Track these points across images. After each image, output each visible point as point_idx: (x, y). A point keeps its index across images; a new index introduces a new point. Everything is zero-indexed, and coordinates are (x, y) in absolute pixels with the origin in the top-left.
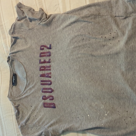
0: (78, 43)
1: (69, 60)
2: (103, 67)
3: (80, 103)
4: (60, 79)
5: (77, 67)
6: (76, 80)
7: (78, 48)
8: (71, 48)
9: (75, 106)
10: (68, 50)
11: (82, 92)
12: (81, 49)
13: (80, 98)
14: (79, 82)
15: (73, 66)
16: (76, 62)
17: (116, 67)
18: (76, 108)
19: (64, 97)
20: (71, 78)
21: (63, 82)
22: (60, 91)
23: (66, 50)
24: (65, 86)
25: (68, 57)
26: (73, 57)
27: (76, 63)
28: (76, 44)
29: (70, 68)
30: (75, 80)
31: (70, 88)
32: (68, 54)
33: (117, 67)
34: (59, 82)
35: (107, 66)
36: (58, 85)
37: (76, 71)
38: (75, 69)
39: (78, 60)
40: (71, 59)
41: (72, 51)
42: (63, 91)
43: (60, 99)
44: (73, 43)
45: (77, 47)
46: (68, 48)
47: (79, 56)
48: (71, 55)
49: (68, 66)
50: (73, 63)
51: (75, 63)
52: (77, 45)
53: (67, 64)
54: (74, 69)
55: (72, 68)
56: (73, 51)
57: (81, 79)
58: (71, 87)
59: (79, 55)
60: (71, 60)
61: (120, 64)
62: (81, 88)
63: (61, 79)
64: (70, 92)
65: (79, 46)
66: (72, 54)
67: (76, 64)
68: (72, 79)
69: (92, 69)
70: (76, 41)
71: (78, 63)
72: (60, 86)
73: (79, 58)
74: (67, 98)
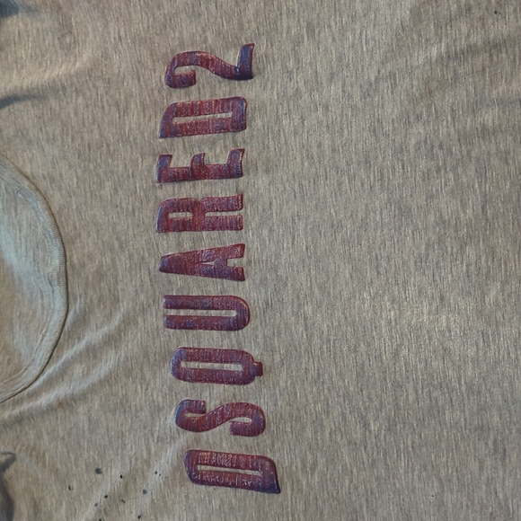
0: (482, 19)
1: (400, 150)
3: (481, 468)
4: (317, 291)
5: (464, 206)
6: (451, 297)
7: (479, 61)
8: (421, 61)
9: (436, 484)
10: (392, 75)
11: (496, 390)
12: (508, 68)
13: (482, 429)
14: (480, 313)
15: (431, 197)
16: (460, 170)
18: (441, 504)
19: (349, 417)
20: (406, 283)
21: (339, 314)
22: (313, 373)
23: (377, 79)
24: (353, 341)
25: (388, 128)
26: (436, 132)
27: (457, 176)
28: (464, 29)
29: (404, 212)
30: (442, 299)
31: (396, 354)
32: (391, 111)
34: (309, 309)
36: (301, 329)
37: (456, 231)
38: (442, 221)
39: (473, 154)
40: (418, 144)
41: (427, 83)
42: (341, 376)
43: (316, 432)
44: (437, 26)
45: (472, 50)
46: (389, 67)
47: (490, 124)
48: (418, 118)
49: (385, 196)
50: (427, 177)
51: (451, 175)
52: (472, 40)
53: (378, 185)
54: (432, 218)
55: (415, 211)
56: (434, 84)
57: (493, 293)
58: (404, 352)
59: (489, 117)
60: (418, 149)
62: (497, 362)
63: (320, 288)
64: (398, 386)
65: (494, 47)
66: (429, 107)
67: (452, 183)
68: (412, 291)
70: (469, 9)
71: (472, 173)
72: (316, 340)
73: (484, 132)
74: (366, 426)
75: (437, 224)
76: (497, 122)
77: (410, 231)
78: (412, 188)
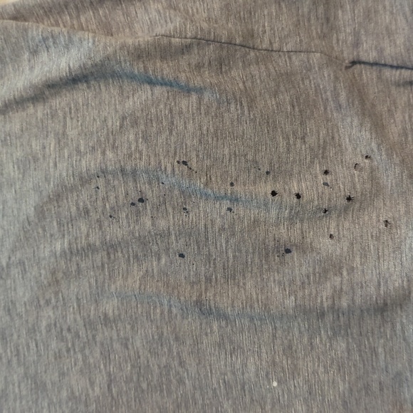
0: (99, 221)
1: (33, 331)
2: (275, 384)
5: (92, 384)
7: (99, 258)
8: (47, 254)
10: (21, 263)
12: (124, 266)
15: (62, 374)
16: (87, 352)
17: (367, 388)
23: (8, 265)
25: (21, 309)
26: (64, 317)
27: (85, 358)
28: (84, 228)
29: (39, 386)
32: (23, 294)
33: (375, 386)
35: (307, 381)
37: (86, 406)
38: (72, 397)
39: (98, 339)
40: (49, 326)
41: (53, 273)
44: (59, 224)
45: (91, 248)
46: (18, 255)
47: (111, 314)
48: (48, 302)
49: (21, 370)
50: (58, 356)
51: (80, 356)
52: (92, 239)
53: (15, 360)
54: (64, 394)
55: (49, 386)
56: (60, 275)
59: (110, 306)
60: (49, 331)
61: (399, 374)
65: (111, 248)
66: (56, 294)
67: (80, 363)
69: (197, 395)
70: (87, 212)
71: (98, 355)
73: (106, 320)
75: (70, 399)
76: (116, 312)
77: (46, 405)
78: (45, 365)
